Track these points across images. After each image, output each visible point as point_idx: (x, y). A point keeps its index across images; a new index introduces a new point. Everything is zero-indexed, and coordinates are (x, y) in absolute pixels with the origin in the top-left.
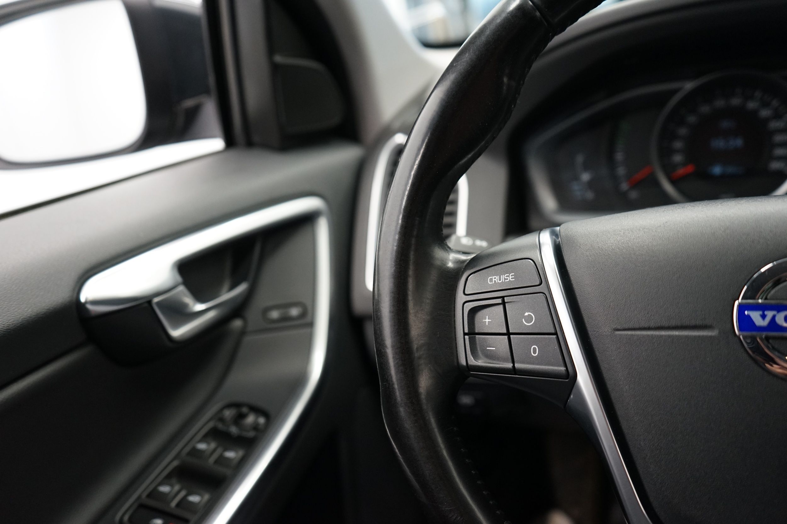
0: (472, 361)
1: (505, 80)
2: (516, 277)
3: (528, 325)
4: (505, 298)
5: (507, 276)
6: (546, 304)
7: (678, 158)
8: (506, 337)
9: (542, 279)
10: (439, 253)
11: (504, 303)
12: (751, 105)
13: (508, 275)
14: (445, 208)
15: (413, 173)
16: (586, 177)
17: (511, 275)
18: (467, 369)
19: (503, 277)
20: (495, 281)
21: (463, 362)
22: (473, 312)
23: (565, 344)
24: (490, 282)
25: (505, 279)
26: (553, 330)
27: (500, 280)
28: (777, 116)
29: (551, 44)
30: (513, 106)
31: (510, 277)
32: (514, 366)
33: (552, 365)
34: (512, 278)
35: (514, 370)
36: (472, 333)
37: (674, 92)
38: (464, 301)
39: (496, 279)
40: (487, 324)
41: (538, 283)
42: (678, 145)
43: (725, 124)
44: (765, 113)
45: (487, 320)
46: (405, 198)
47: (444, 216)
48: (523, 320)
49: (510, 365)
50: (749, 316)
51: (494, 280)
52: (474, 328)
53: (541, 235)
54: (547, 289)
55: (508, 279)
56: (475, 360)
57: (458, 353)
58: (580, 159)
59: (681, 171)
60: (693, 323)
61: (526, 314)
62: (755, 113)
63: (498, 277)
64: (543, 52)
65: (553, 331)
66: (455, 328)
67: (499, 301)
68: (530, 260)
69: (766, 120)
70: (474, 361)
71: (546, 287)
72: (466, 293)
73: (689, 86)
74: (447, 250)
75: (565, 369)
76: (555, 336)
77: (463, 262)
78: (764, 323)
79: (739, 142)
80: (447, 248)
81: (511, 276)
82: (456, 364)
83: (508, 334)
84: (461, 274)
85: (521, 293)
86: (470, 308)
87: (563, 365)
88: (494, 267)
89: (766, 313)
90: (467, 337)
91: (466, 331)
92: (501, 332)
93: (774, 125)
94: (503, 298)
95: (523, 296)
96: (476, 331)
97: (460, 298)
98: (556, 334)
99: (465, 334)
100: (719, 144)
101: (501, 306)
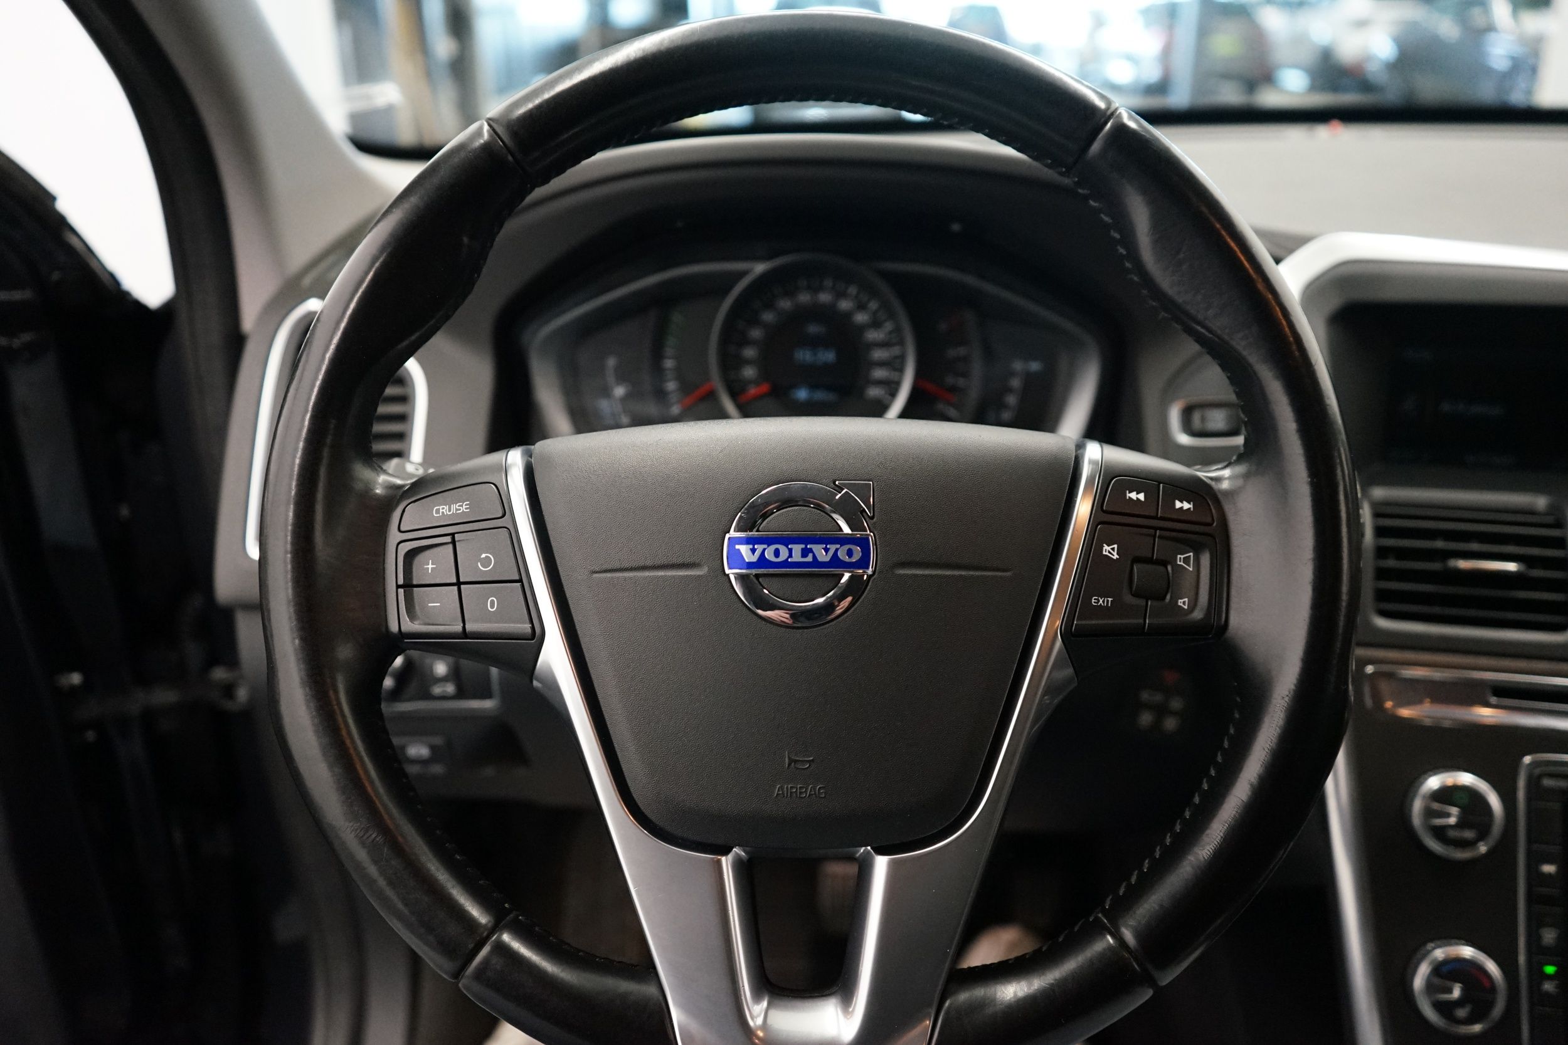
0: (408, 626)
1: (466, 240)
2: (471, 506)
3: (485, 570)
4: (456, 535)
5: (459, 506)
6: (509, 542)
7: (749, 372)
8: (455, 588)
9: (506, 509)
10: (362, 472)
11: (454, 542)
12: (845, 305)
13: (461, 504)
14: (376, 409)
15: (328, 355)
16: (619, 391)
17: (465, 503)
18: (400, 636)
19: (454, 507)
20: (443, 512)
21: (394, 628)
22: (411, 555)
23: (532, 594)
24: (436, 513)
25: (457, 510)
26: (517, 575)
27: (450, 511)
28: (876, 324)
29: (530, 198)
30: (476, 275)
31: (464, 507)
32: (464, 627)
33: (514, 622)
34: (466, 509)
35: (465, 634)
36: (408, 586)
37: (742, 274)
38: (398, 541)
39: (444, 509)
40: (430, 572)
41: (500, 515)
42: (749, 352)
43: (813, 329)
44: (861, 318)
45: (430, 566)
46: (316, 390)
47: (374, 422)
48: (479, 564)
49: (458, 628)
50: (739, 550)
51: (441, 511)
52: (411, 579)
53: (509, 453)
54: (511, 523)
55: (460, 509)
56: (412, 622)
57: (387, 613)
58: (611, 362)
59: (753, 391)
60: (680, 561)
61: (483, 556)
62: (848, 315)
63: (447, 508)
64: (520, 207)
65: (517, 578)
66: (384, 578)
67: (448, 539)
68: (492, 485)
69: (862, 328)
70: (409, 623)
71: (511, 519)
72: (402, 529)
73: (760, 268)
74: (376, 470)
75: (531, 625)
76: (518, 584)
77: (400, 487)
78: (754, 558)
79: (828, 356)
80: (377, 468)
81: (466, 505)
82: (384, 630)
83: (459, 584)
84: (395, 503)
85: (477, 528)
86: (407, 550)
87: (528, 621)
88: (442, 494)
89: (756, 547)
90: (401, 591)
91: (401, 582)
92: (448, 581)
93: (873, 335)
94: (453, 535)
95: (479, 532)
96: (415, 582)
97: (394, 536)
98: (520, 581)
99: (398, 587)
100: (804, 356)
101: (451, 546)
